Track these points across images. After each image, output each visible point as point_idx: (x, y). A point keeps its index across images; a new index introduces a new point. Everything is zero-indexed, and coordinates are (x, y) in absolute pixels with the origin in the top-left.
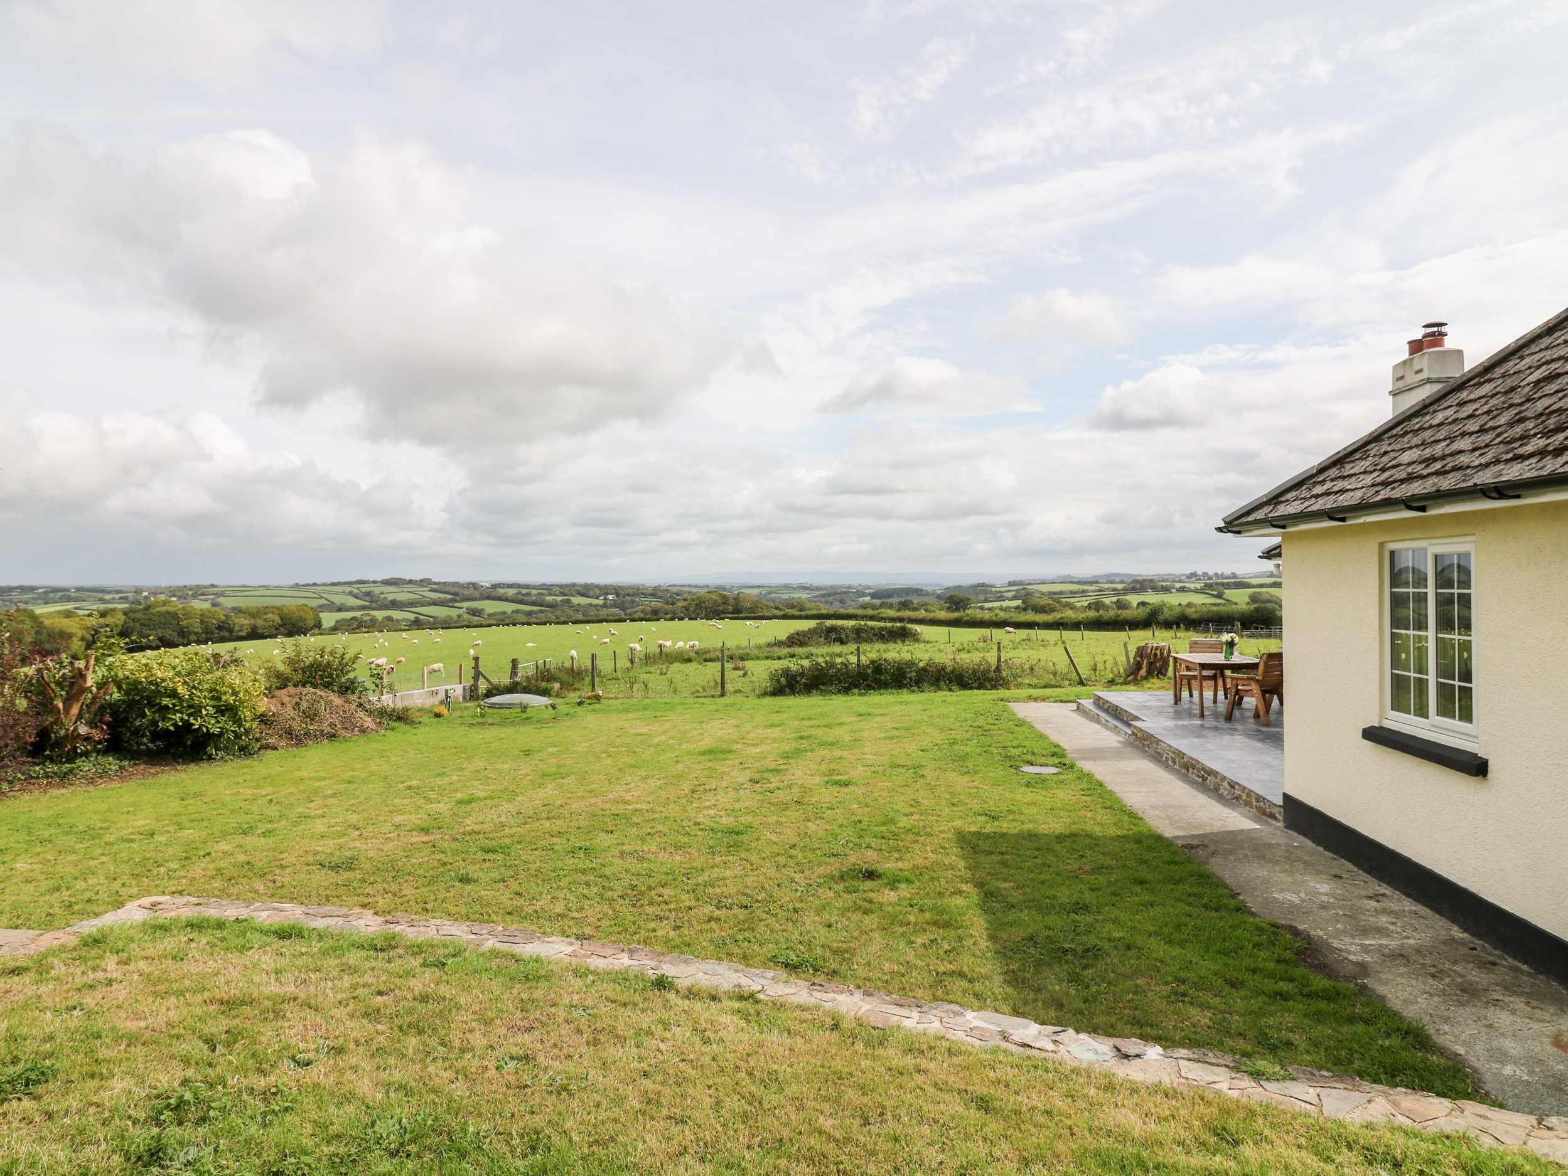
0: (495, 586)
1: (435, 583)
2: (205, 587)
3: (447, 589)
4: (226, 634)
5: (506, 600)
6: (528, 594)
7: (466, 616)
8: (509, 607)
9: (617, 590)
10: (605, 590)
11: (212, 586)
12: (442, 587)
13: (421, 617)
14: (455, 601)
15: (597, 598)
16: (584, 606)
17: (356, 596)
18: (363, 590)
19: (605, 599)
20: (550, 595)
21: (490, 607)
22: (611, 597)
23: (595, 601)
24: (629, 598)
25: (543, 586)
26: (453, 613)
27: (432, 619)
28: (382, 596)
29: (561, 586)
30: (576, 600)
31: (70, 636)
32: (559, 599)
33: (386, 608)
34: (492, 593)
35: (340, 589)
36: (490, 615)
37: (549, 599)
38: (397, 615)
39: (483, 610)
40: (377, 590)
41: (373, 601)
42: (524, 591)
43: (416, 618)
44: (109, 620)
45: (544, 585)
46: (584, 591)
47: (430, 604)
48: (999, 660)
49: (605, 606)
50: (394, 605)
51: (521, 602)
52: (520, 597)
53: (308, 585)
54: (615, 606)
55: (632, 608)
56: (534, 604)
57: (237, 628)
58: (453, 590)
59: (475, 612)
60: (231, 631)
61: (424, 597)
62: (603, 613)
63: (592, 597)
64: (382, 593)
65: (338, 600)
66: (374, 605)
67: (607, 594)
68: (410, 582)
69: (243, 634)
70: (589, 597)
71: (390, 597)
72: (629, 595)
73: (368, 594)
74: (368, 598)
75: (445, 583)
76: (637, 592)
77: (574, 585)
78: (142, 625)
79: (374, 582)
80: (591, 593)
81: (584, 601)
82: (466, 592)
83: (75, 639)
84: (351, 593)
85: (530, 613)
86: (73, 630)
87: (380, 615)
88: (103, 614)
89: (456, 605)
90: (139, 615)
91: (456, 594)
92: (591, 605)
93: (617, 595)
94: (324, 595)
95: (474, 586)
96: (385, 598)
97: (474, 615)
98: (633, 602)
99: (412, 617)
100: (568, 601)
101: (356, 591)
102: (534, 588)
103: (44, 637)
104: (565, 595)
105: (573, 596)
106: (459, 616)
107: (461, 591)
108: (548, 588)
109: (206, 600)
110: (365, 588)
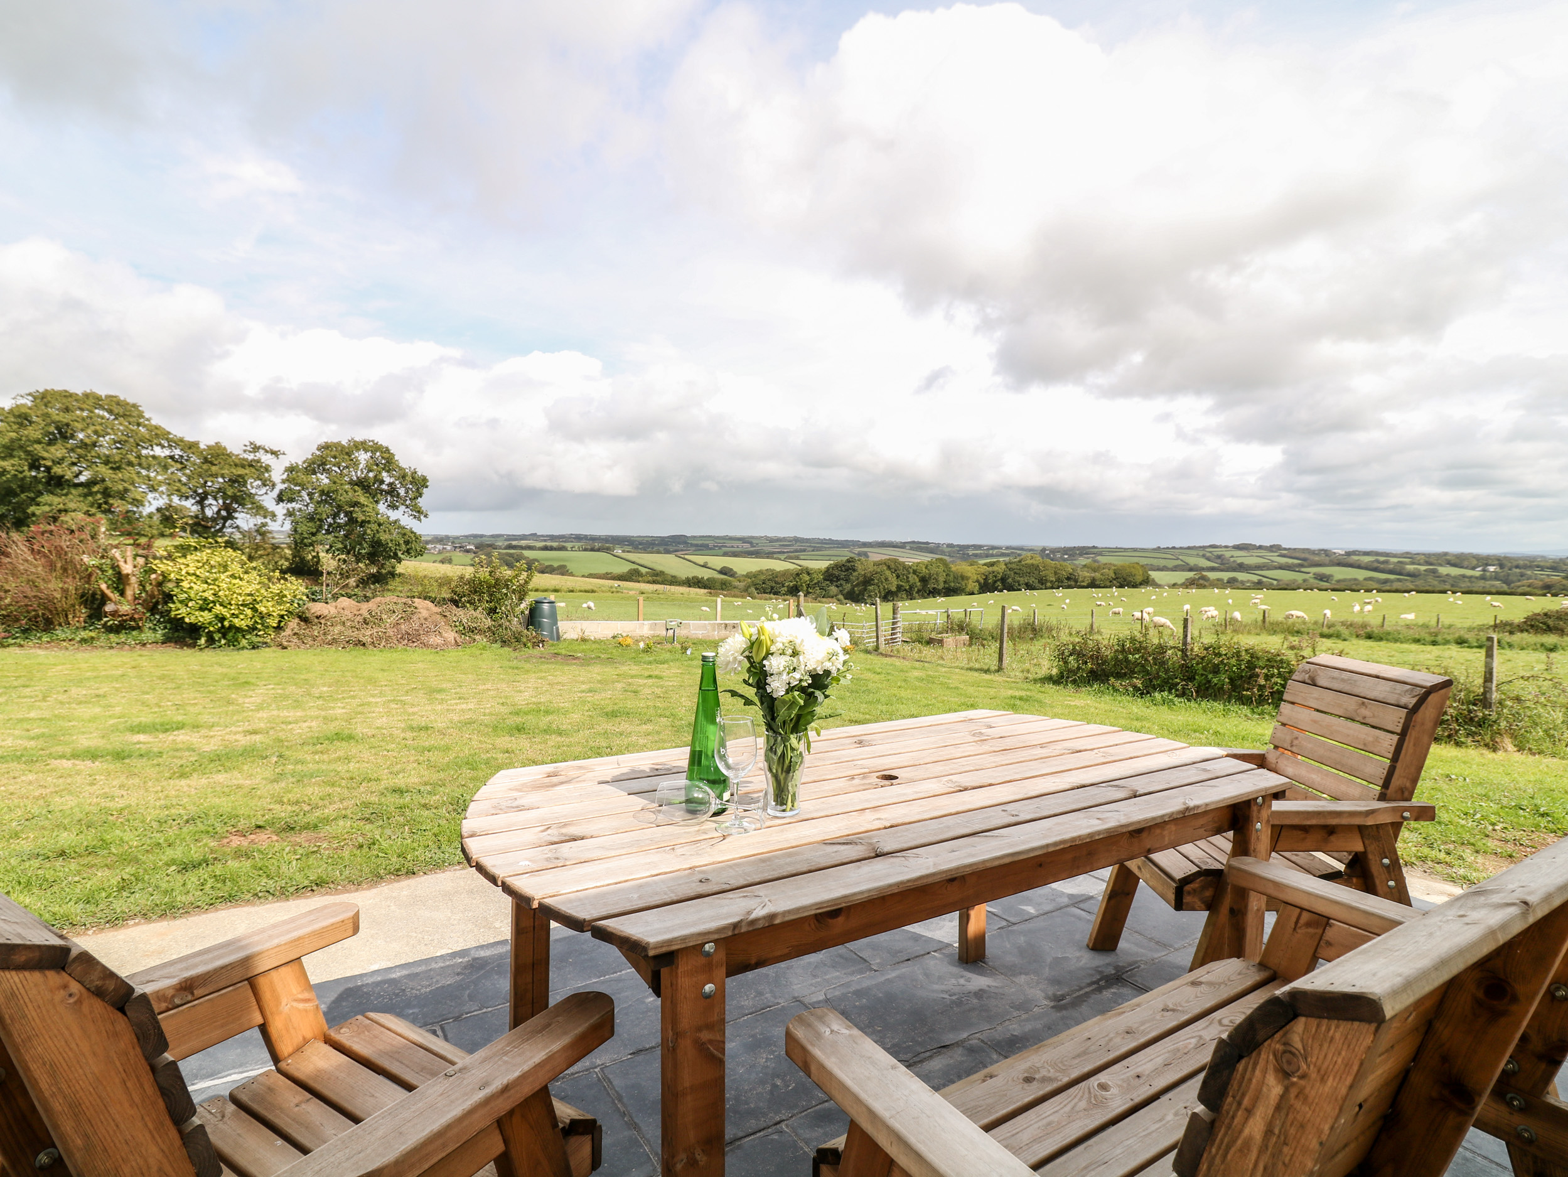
0: (1348, 554)
1: (1285, 549)
2: (1089, 548)
3: (1297, 555)
4: (1073, 583)
5: (1359, 567)
6: (1386, 562)
7: (1312, 581)
8: (1361, 575)
9: (1501, 562)
10: (1484, 561)
11: (1094, 547)
12: (1291, 553)
13: (1265, 580)
14: (1302, 566)
15: (1473, 568)
16: (1455, 577)
17: (1208, 559)
18: (1215, 554)
19: (1484, 570)
20: (1413, 563)
21: (1339, 573)
22: (1492, 569)
23: (1469, 573)
24: (1518, 570)
25: (1407, 555)
26: (1298, 577)
27: (1275, 582)
28: (1232, 559)
29: (1428, 555)
30: (1444, 570)
31: (968, 578)
32: (1423, 568)
33: (1234, 570)
34: (1346, 561)
35: (1194, 552)
36: (1339, 581)
37: (1410, 568)
38: (1241, 576)
39: (1332, 576)
40: (1228, 554)
41: (1224, 564)
42: (1382, 559)
43: (1260, 580)
44: (995, 568)
45: (1407, 553)
46: (1458, 561)
47: (1276, 568)
48: (1488, 677)
49: (1483, 578)
50: (1241, 567)
51: (1376, 570)
52: (1376, 565)
53: (1168, 548)
54: (1496, 578)
55: (1519, 581)
56: (1391, 572)
57: (1080, 579)
58: (1303, 556)
59: (1322, 578)
60: (1076, 581)
61: (1273, 561)
62: (1481, 584)
63: (1466, 568)
64: (1232, 557)
65: (1192, 561)
66: (1222, 567)
67: (1487, 565)
68: (1260, 547)
69: (1085, 584)
70: (1462, 567)
71: (1239, 561)
72: (1517, 567)
73: (1219, 557)
74: (1219, 561)
75: (1295, 549)
76: (1531, 564)
77: (1446, 554)
78: (1015, 573)
79: (1226, 547)
80: (1466, 563)
81: (1455, 571)
82: (1317, 558)
83: (970, 581)
84: (1204, 556)
85: (1386, 581)
86: (969, 574)
87: (1226, 576)
88: (992, 564)
89: (1303, 570)
90: (1014, 566)
91: (1304, 560)
92: (1464, 576)
93: (1501, 566)
94: (1180, 557)
95: (1326, 552)
96: (1234, 561)
97: (1321, 580)
98: (1522, 575)
99: (1255, 578)
100: (1434, 571)
101: (1208, 554)
102: (1395, 556)
103: (951, 578)
104: (1431, 564)
105: (1441, 565)
106: (1305, 581)
107: (1312, 557)
108: (1412, 557)
109: (1088, 558)
110: (1218, 552)
